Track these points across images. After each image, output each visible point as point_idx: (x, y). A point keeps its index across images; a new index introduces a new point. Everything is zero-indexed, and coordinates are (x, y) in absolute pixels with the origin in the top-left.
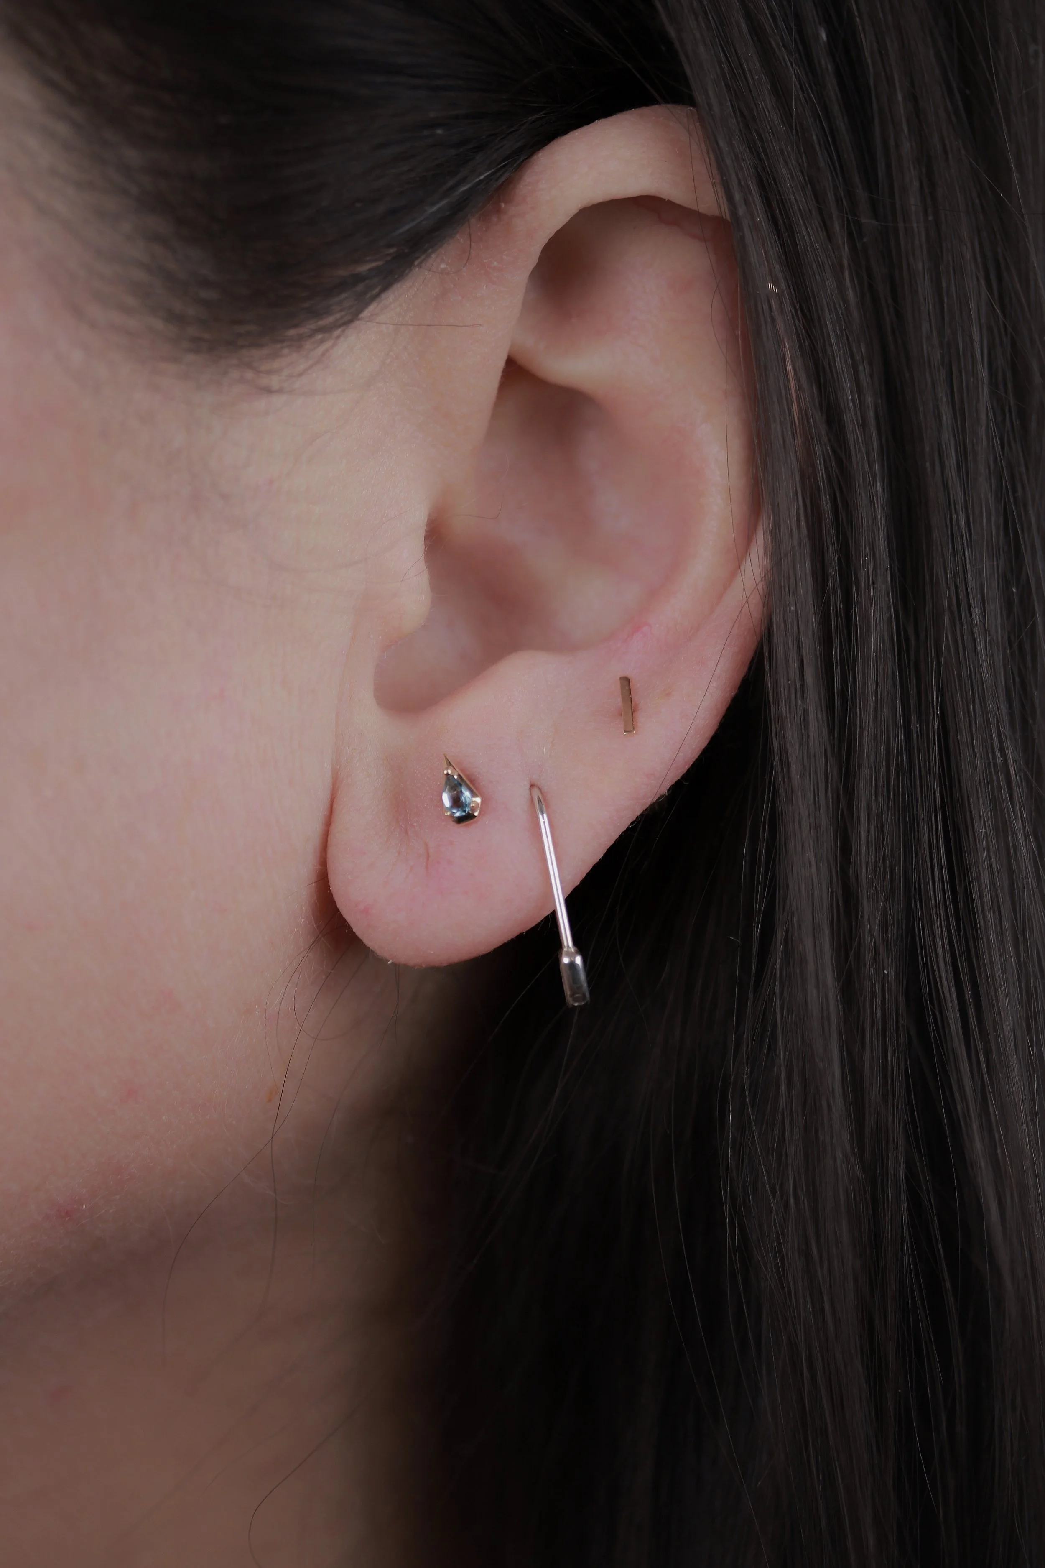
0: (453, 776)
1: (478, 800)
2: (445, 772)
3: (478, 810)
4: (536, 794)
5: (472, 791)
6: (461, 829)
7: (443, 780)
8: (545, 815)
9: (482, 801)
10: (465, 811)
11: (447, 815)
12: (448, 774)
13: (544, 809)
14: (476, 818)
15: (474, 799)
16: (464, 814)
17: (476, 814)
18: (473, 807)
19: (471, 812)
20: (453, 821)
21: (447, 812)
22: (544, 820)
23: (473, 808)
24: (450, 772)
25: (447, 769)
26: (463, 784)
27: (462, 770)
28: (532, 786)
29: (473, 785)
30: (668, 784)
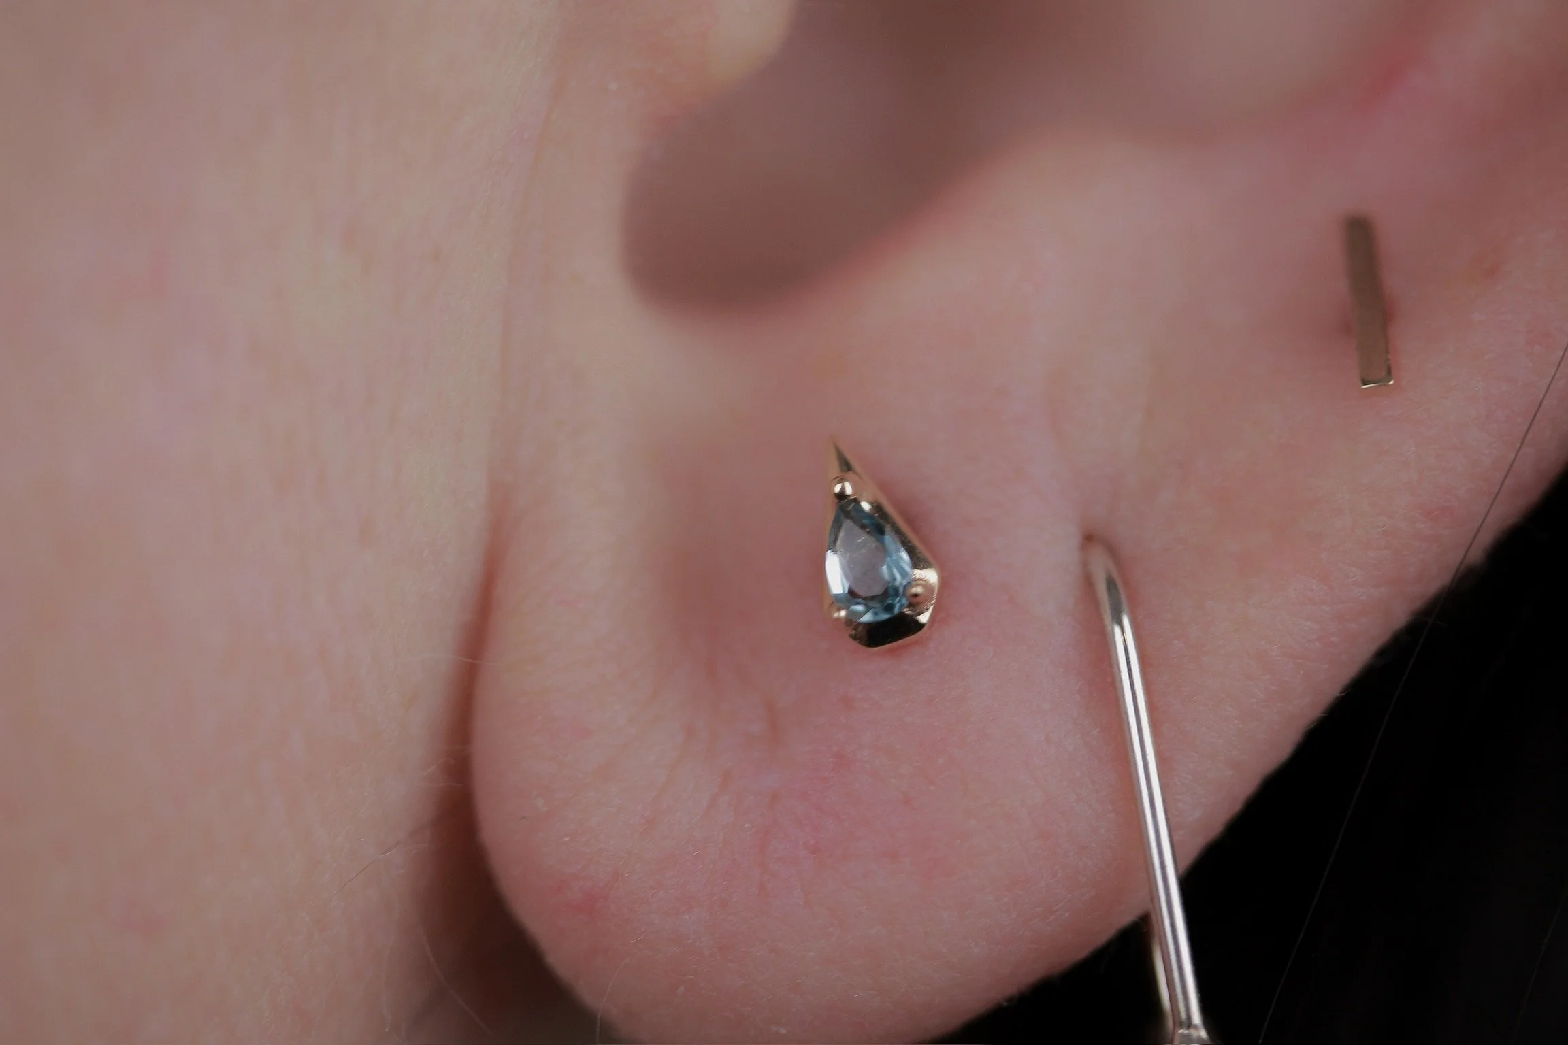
0: (857, 501)
1: (931, 576)
2: (837, 488)
3: (931, 608)
4: (1101, 566)
5: (911, 551)
6: (877, 659)
7: (829, 513)
8: (1126, 621)
9: (943, 581)
10: (889, 608)
11: (838, 619)
12: (841, 496)
13: (1125, 605)
14: (925, 629)
15: (918, 573)
16: (885, 616)
17: (924, 618)
18: (916, 595)
19: (907, 611)
20: (854, 638)
21: (839, 609)
22: (1124, 638)
23: (915, 600)
24: (849, 490)
25: (842, 480)
26: (888, 529)
27: (883, 486)
28: (1089, 539)
29: (916, 530)
30: (1487, 538)
